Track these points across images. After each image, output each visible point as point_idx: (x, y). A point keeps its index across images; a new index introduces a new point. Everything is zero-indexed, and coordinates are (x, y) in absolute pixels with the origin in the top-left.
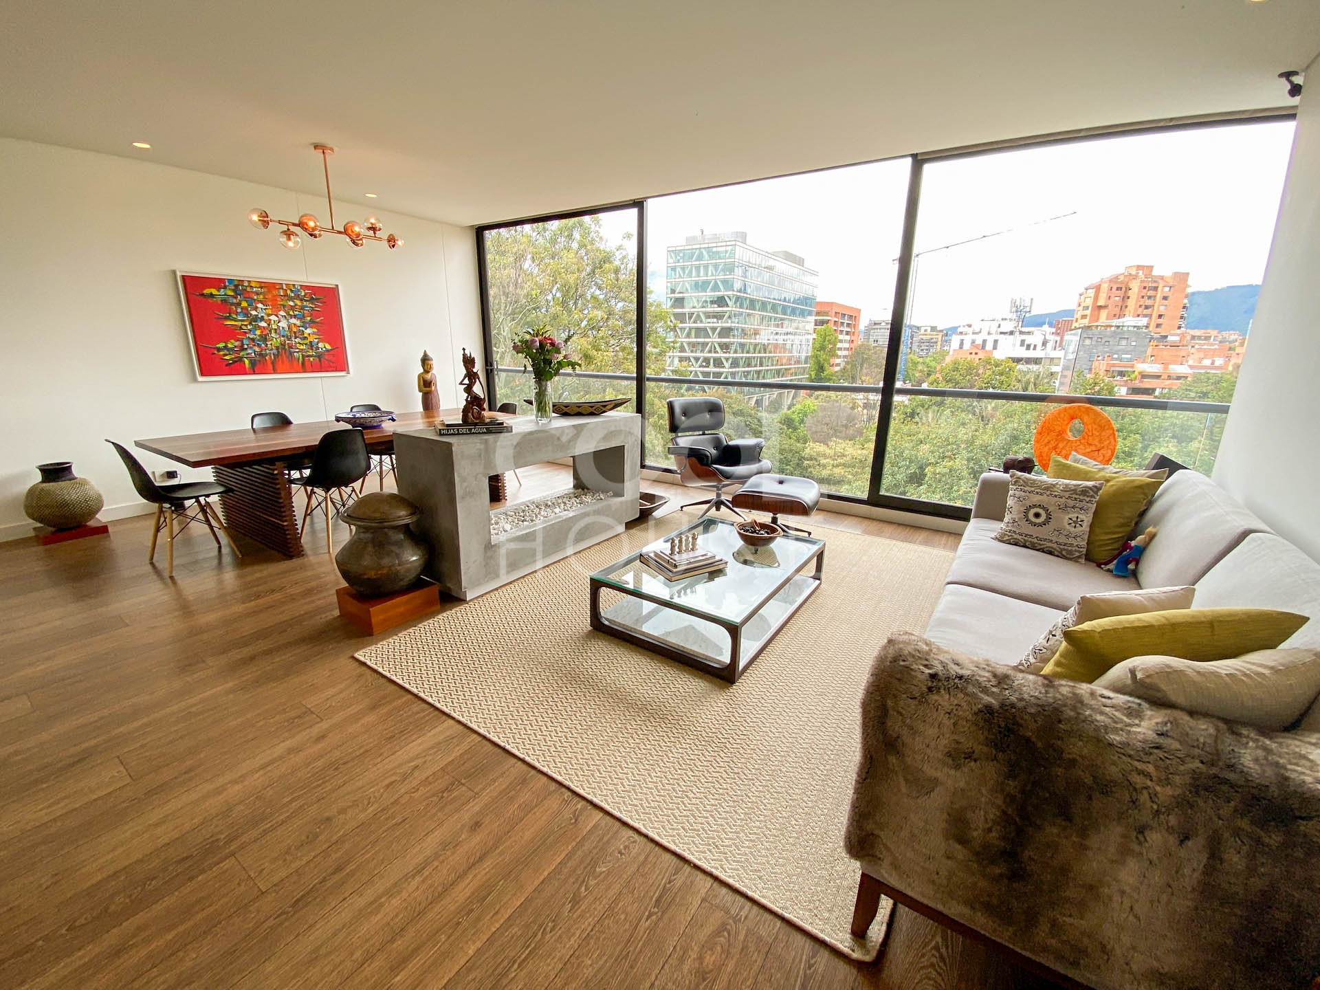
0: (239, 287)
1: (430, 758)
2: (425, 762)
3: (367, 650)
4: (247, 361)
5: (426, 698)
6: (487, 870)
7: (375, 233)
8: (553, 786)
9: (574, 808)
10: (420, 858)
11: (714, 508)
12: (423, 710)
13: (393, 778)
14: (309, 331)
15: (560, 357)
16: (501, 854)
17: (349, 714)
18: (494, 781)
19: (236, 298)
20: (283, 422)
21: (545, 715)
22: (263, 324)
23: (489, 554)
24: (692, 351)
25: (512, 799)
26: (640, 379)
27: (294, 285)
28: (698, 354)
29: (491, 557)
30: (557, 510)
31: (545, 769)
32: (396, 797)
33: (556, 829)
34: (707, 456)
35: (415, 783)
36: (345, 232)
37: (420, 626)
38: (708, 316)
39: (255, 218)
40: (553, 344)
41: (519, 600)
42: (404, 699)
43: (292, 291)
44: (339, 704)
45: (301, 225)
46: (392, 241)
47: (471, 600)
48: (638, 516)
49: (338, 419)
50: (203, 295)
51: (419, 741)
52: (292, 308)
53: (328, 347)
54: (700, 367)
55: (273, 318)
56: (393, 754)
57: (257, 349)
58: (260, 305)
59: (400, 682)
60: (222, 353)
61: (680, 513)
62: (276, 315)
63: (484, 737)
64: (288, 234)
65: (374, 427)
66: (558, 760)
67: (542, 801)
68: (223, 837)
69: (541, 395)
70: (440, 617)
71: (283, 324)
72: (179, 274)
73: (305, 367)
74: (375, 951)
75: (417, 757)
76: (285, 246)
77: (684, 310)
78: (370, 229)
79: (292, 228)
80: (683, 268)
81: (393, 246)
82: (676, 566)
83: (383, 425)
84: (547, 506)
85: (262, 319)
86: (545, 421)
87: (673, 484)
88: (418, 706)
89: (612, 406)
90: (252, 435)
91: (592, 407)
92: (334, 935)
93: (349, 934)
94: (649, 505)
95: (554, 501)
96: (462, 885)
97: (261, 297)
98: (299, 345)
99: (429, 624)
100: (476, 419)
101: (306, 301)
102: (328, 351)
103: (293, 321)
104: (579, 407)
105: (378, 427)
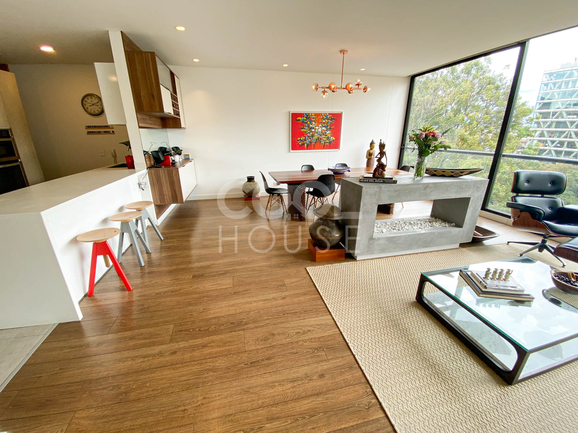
0: (308, 116)
1: (316, 330)
2: (314, 330)
3: (311, 268)
4: (306, 145)
5: (324, 299)
6: (318, 402)
7: (358, 87)
8: (364, 380)
9: (370, 400)
10: (295, 375)
11: (537, 249)
12: (321, 305)
13: (300, 331)
14: (328, 132)
15: (437, 143)
16: (327, 399)
17: (296, 293)
18: (338, 358)
19: (306, 120)
20: (311, 168)
21: (373, 337)
22: (313, 130)
23: (371, 242)
24: (550, 137)
25: (342, 373)
26: (497, 156)
27: (326, 114)
28: (554, 139)
29: (371, 244)
30: (415, 227)
31: (363, 368)
32: (298, 340)
33: (356, 405)
34: (540, 214)
35: (307, 338)
36: (346, 88)
37: (334, 264)
38: (569, 114)
39: (314, 87)
40: (433, 136)
41: (381, 269)
42: (317, 296)
43: (325, 116)
44: (294, 287)
45: (329, 88)
46: (365, 89)
47: (359, 260)
48: (470, 241)
49: (329, 169)
50: (297, 120)
51: (315, 319)
52: (324, 123)
53: (334, 139)
54: (555, 147)
55: (317, 127)
56: (304, 319)
57: (310, 140)
58: (314, 123)
59: (318, 287)
60: (299, 142)
61: (506, 246)
62: (318, 126)
63: (341, 333)
64: (324, 92)
65: (341, 174)
66: (371, 367)
67: (355, 384)
68: (244, 321)
69: (420, 164)
70: (343, 263)
71: (320, 130)
72: (291, 113)
73: (325, 147)
74: (265, 405)
75: (312, 326)
76: (322, 97)
77: (549, 110)
78: (357, 85)
79: (326, 90)
80: (554, 84)
81: (365, 91)
82: (485, 287)
83: (345, 173)
84: (410, 223)
85: (313, 128)
86: (419, 178)
87: (506, 224)
88: (320, 302)
89: (468, 172)
90: (301, 173)
91: (452, 172)
92: (256, 387)
93: (261, 390)
94: (480, 236)
95: (415, 221)
96: (306, 402)
97: (314, 119)
98: (324, 138)
99: (337, 265)
100: (380, 175)
101: (330, 120)
102: (333, 140)
103: (324, 128)
104: (444, 172)
105: (343, 173)
